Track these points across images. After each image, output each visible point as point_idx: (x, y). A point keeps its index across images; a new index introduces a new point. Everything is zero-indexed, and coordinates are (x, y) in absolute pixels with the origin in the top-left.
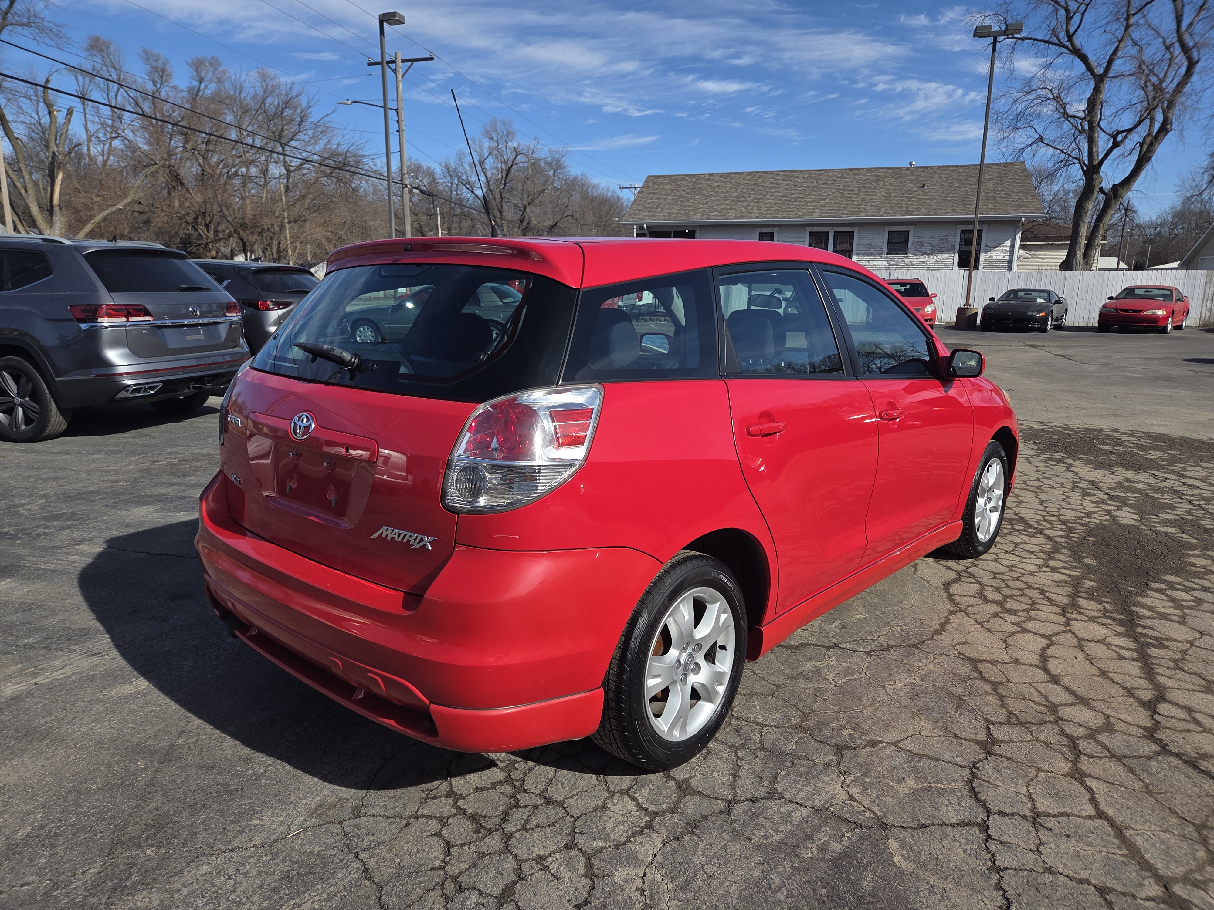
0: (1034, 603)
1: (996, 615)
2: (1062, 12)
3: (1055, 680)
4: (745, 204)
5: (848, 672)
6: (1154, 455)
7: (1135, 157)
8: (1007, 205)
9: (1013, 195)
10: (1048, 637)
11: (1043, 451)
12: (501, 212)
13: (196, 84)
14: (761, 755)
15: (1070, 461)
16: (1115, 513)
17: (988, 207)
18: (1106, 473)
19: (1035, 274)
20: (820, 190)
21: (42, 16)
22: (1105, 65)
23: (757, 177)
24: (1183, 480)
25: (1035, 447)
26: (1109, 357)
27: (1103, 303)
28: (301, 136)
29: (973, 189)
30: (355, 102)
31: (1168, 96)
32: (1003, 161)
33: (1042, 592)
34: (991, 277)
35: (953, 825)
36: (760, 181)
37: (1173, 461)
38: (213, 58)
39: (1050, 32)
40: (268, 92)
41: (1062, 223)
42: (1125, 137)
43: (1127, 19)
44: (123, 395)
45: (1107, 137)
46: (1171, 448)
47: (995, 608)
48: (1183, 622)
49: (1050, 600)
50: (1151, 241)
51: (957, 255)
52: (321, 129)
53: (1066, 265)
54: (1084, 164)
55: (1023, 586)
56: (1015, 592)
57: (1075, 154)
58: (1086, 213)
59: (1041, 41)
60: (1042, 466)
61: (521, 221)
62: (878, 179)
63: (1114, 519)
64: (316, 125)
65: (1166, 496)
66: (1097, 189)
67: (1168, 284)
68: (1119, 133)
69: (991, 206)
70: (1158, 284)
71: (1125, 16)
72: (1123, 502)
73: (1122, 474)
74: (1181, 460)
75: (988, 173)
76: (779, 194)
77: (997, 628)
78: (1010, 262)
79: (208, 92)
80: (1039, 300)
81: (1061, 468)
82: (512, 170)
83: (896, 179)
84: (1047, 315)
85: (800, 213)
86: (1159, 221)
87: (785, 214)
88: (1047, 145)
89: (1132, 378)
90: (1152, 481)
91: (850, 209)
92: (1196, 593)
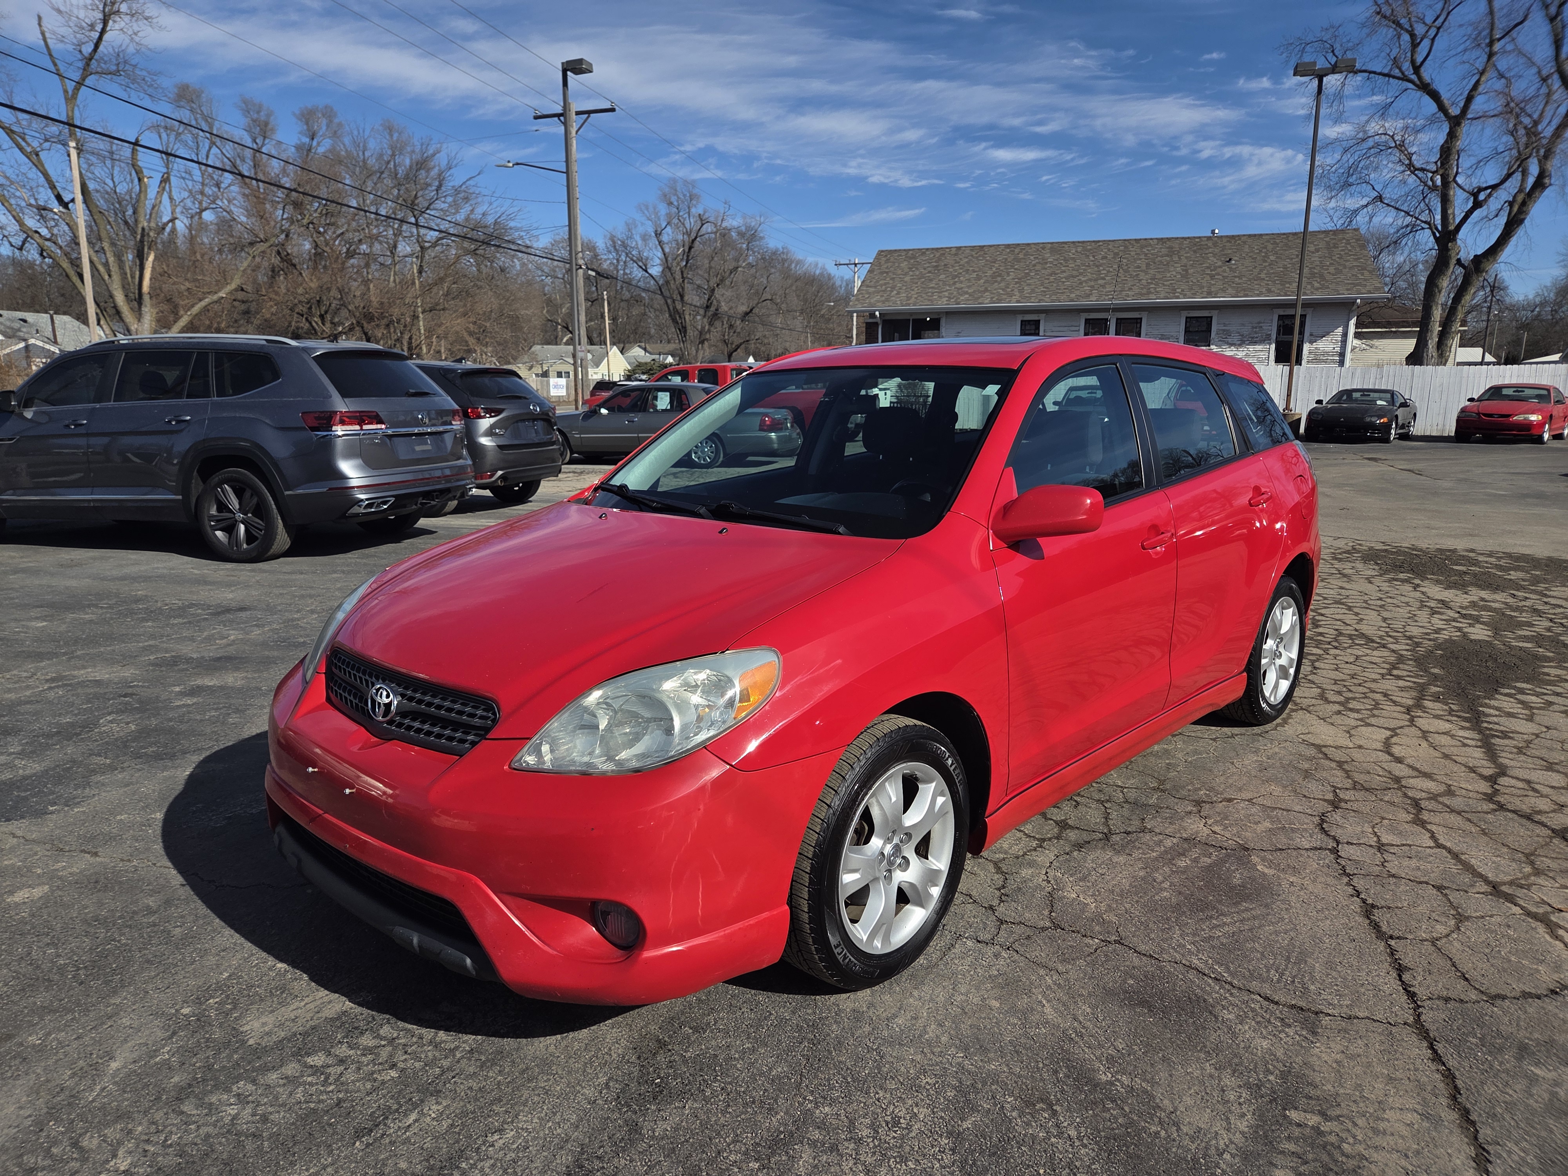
0: (1378, 704)
1: (1339, 713)
2: (1406, 37)
3: (1399, 760)
4: (1003, 285)
5: (1196, 752)
6: (1514, 575)
7: (1503, 220)
8: (1337, 283)
9: (1345, 271)
10: (1393, 730)
11: (1387, 572)
12: (682, 296)
13: (307, 140)
14: (1126, 806)
15: (1417, 581)
16: (1466, 630)
17: (1313, 286)
18: (1459, 592)
19: (1374, 370)
20: (1097, 266)
21: (133, 62)
22: (1462, 104)
23: (1017, 251)
24: (1545, 600)
25: (1377, 567)
26: (1468, 471)
27: (1462, 405)
28: (439, 205)
29: (1293, 264)
30: (518, 164)
31: (1545, 142)
32: (1330, 226)
33: (1385, 695)
34: (1318, 374)
35: (1307, 849)
36: (1021, 256)
37: (1536, 581)
38: (326, 107)
39: (1391, 63)
40: (397, 149)
41: (1408, 303)
42: (1490, 195)
43: (1491, 44)
44: (356, 510)
45: (1466, 195)
46: (1535, 568)
47: (1337, 707)
48: (1530, 719)
49: (1394, 702)
50: (1524, 326)
51: (1273, 346)
52: (463, 195)
53: (1415, 359)
54: (1437, 229)
55: (1366, 690)
56: (1357, 695)
57: (1424, 217)
58: (1440, 292)
59: (1380, 74)
60: (1385, 586)
61: (708, 307)
62: (1171, 252)
63: (1465, 635)
64: (457, 191)
65: (1524, 614)
66: (1453, 261)
67: (1545, 381)
68: (1481, 190)
69: (1316, 285)
70: (1531, 381)
71: (1487, 41)
72: (1477, 620)
73: (1476, 594)
74: (1546, 581)
75: (1312, 243)
76: (1046, 272)
77: (1340, 722)
78: (1342, 355)
79: (321, 150)
80: (1379, 402)
81: (1408, 587)
82: (697, 243)
83: (1195, 252)
84: (1390, 422)
85: (1073, 295)
86: (1538, 300)
87: (1054, 297)
88: (1388, 205)
89: (1495, 495)
90: (1510, 600)
91: (1136, 290)
92: (1546, 697)
